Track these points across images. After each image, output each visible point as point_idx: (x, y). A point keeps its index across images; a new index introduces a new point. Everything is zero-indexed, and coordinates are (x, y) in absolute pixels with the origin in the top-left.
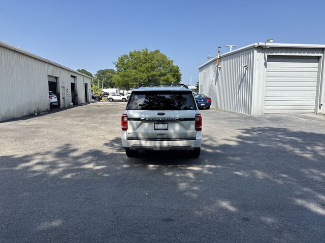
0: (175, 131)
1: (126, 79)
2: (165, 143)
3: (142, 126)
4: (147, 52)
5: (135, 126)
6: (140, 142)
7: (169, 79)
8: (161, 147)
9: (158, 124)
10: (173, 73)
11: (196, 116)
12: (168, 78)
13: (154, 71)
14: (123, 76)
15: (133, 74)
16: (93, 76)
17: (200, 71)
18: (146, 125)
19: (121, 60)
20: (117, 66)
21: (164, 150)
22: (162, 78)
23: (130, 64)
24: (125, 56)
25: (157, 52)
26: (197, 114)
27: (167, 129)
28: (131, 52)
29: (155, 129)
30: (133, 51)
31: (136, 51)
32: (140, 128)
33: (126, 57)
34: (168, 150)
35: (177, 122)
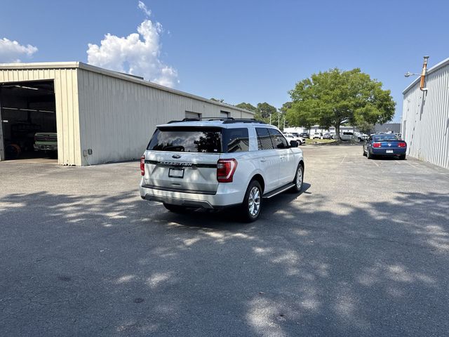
0: (191, 180)
1: (303, 113)
2: (178, 195)
3: (157, 170)
4: (338, 73)
5: (151, 171)
6: (153, 191)
7: (370, 111)
8: (173, 199)
9: (173, 169)
10: (378, 102)
11: (218, 162)
12: (367, 109)
13: (345, 100)
14: (300, 109)
15: (312, 105)
16: (278, 111)
17: (405, 98)
18: (162, 169)
19: (300, 87)
20: (293, 96)
21: (175, 204)
22: (358, 110)
23: (311, 92)
24: (305, 81)
25: (356, 71)
26: (220, 160)
27: (182, 177)
28: (314, 75)
29: (170, 176)
30: (317, 74)
31: (323, 72)
32: (155, 173)
33: (307, 82)
34: (180, 204)
35: (194, 169)
